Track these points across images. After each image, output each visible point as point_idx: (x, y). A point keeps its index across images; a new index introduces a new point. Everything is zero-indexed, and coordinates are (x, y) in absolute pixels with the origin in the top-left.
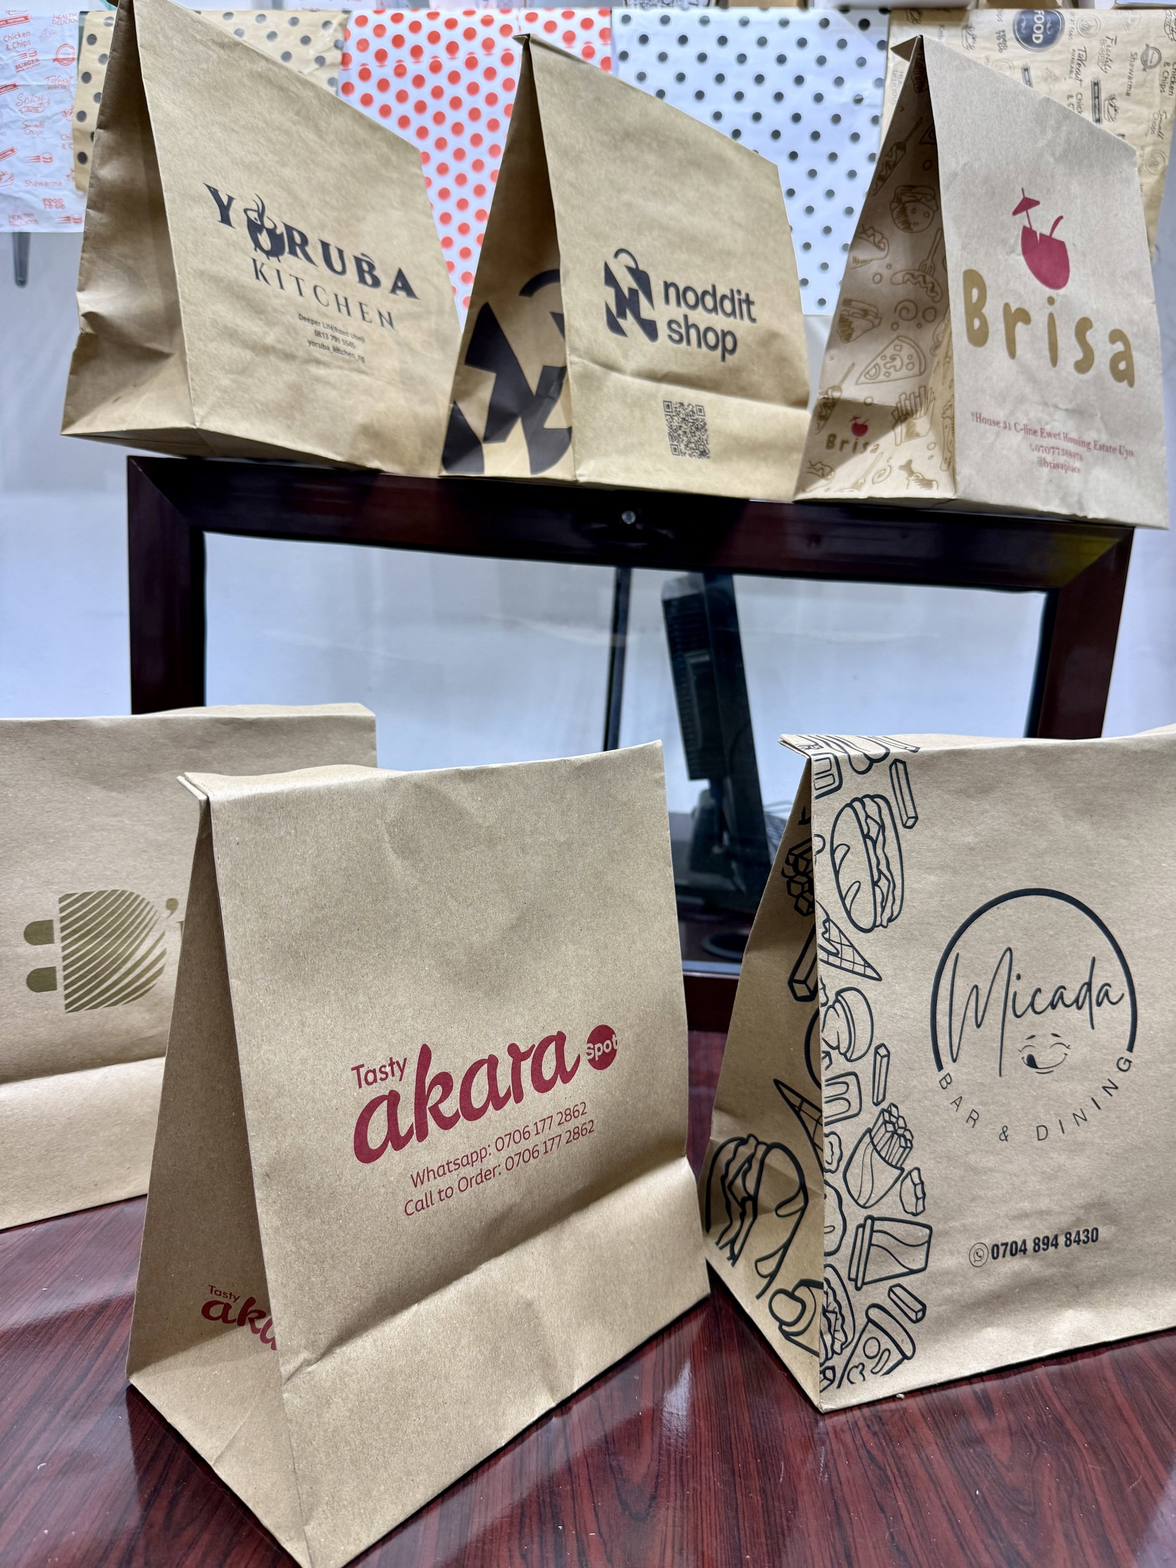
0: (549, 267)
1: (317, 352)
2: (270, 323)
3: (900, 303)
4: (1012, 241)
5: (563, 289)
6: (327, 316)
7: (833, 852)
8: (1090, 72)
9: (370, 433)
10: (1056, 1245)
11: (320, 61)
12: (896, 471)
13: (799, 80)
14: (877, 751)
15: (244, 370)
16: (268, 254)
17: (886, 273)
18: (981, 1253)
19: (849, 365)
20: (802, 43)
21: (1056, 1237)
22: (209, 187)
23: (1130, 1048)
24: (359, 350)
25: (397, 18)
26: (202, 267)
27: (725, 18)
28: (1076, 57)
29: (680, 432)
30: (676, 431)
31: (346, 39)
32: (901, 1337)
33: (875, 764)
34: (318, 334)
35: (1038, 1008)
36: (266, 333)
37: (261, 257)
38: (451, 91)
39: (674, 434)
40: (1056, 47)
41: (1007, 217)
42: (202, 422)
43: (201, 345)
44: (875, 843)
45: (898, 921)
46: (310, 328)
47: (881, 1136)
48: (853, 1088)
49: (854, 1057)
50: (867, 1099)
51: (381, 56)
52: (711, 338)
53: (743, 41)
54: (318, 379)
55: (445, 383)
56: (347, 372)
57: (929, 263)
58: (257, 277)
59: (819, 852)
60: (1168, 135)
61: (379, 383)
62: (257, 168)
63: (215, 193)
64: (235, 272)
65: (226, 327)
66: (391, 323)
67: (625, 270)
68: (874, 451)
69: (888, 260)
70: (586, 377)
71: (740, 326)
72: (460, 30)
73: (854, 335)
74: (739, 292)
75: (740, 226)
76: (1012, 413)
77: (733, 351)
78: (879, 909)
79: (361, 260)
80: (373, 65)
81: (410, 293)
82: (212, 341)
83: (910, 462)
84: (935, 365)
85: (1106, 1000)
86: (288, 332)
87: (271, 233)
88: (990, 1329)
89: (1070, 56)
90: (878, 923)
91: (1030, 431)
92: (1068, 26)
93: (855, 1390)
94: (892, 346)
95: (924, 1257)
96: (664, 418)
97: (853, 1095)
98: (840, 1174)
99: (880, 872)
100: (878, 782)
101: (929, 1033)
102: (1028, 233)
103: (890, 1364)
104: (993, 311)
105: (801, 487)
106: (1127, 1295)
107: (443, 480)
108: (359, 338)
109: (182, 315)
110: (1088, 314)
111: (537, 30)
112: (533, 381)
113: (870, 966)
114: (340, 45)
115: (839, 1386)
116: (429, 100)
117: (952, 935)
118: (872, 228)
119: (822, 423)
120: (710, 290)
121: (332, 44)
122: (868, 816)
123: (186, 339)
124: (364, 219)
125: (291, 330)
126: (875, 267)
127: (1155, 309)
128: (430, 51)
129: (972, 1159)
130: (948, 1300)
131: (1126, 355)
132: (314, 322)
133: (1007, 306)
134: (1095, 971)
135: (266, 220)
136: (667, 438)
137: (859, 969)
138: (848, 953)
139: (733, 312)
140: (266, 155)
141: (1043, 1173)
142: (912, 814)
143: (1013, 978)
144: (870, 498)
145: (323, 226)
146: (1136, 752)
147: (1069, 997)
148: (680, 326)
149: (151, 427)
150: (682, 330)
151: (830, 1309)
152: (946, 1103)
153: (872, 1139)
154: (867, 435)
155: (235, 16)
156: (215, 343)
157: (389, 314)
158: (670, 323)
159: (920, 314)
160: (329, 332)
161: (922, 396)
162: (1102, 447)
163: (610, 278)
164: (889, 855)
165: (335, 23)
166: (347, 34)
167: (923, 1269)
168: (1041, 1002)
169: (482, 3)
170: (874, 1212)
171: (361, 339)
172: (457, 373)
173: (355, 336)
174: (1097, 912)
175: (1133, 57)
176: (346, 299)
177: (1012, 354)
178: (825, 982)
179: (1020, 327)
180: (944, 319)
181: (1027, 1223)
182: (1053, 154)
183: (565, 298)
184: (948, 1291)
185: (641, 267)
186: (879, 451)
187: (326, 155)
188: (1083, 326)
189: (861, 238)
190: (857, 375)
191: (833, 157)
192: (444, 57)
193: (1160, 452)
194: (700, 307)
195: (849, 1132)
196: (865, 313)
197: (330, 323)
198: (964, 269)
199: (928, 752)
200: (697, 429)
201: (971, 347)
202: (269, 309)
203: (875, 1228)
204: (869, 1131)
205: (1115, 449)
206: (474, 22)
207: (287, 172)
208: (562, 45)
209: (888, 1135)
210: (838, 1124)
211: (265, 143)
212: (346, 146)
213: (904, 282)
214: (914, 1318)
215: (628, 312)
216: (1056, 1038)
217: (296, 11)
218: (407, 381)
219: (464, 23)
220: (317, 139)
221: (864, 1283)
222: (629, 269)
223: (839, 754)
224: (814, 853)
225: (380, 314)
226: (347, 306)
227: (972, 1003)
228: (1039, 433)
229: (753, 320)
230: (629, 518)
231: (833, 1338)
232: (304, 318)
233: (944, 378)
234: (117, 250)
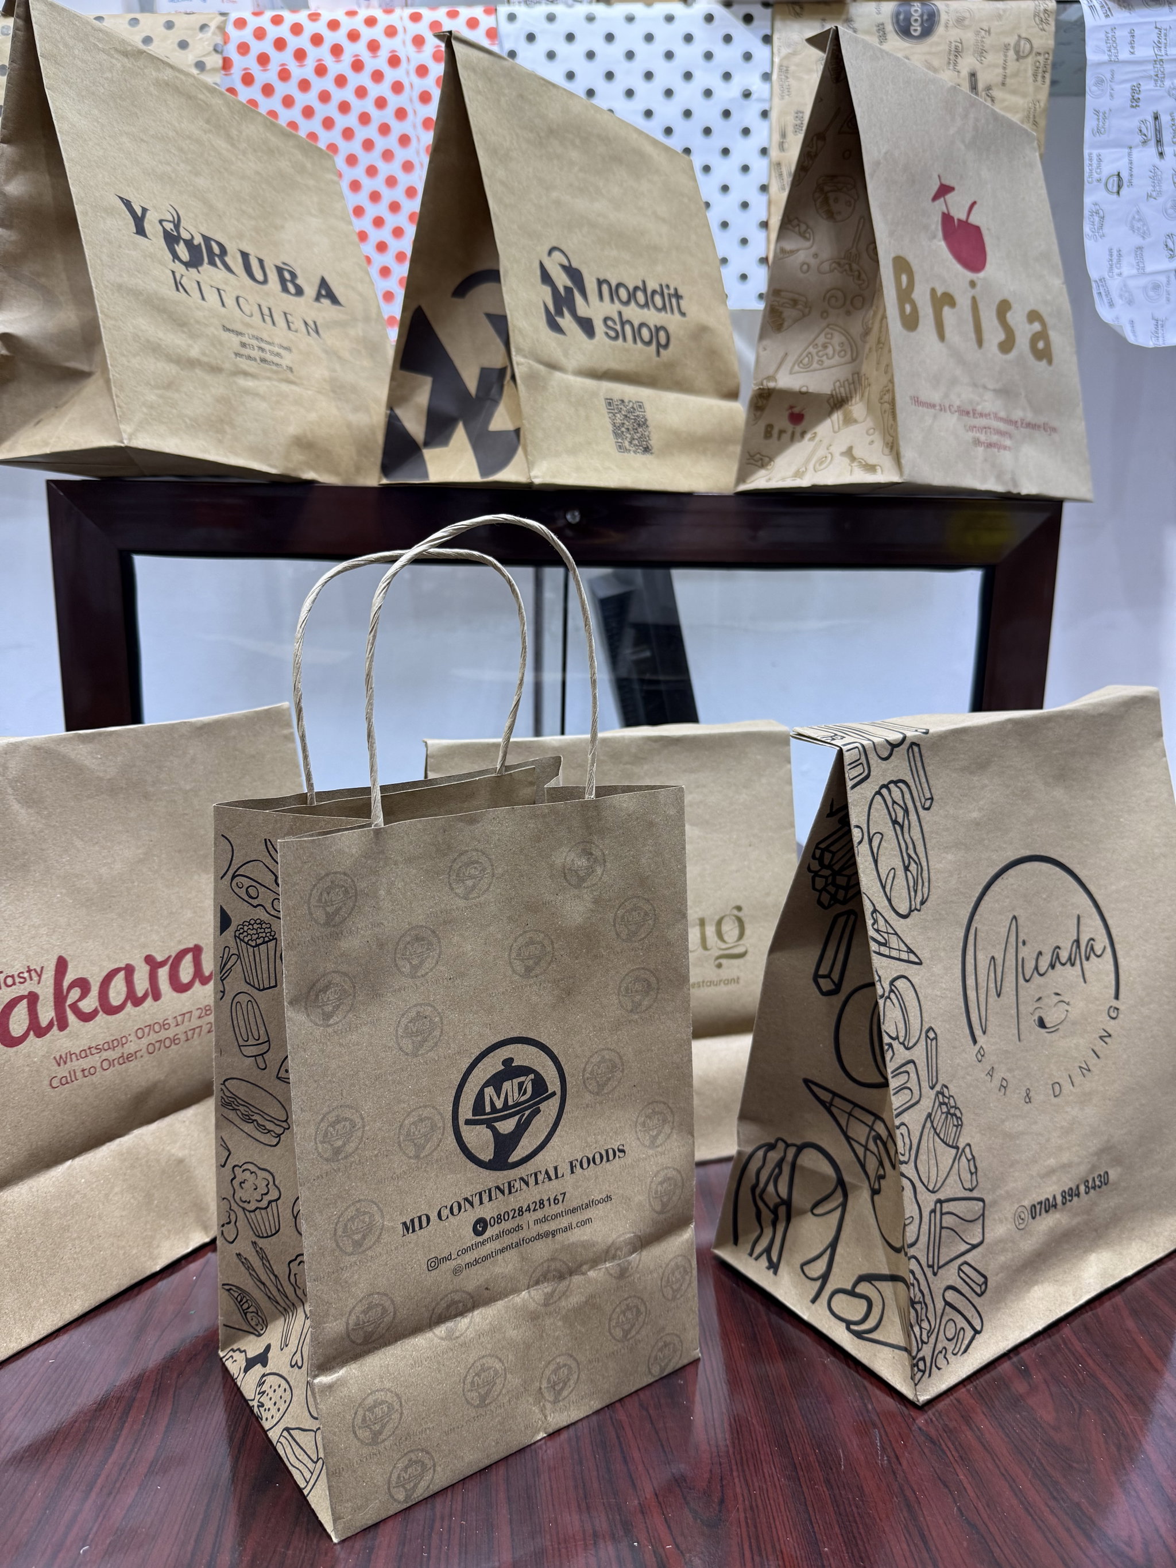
0: (486, 265)
1: (244, 364)
2: (193, 336)
3: (828, 291)
4: (933, 227)
5: (504, 289)
6: (252, 327)
7: (870, 841)
8: (967, 63)
9: (304, 444)
10: (1078, 1195)
11: (200, 65)
12: (838, 458)
13: (688, 76)
14: (895, 737)
15: (169, 386)
16: (187, 265)
17: (813, 262)
18: (1023, 1216)
19: (781, 354)
20: (688, 38)
21: (1078, 1187)
22: (121, 198)
23: (1117, 997)
24: (287, 360)
25: (277, 20)
26: (119, 280)
27: (611, 15)
28: (953, 49)
29: (623, 429)
30: (619, 428)
31: (225, 43)
32: (970, 1313)
33: (896, 749)
34: (243, 345)
35: (1042, 971)
36: (190, 346)
37: (180, 268)
38: (338, 95)
39: (618, 432)
40: (934, 38)
41: (926, 202)
42: (130, 439)
43: (124, 360)
44: (902, 827)
45: (928, 904)
46: (235, 340)
47: (939, 1118)
48: (913, 1075)
49: (911, 1045)
50: (925, 1085)
51: (263, 60)
52: (645, 333)
53: (630, 37)
54: (246, 391)
55: (382, 392)
56: (276, 383)
57: (854, 251)
58: (178, 289)
59: (860, 843)
60: (1042, 123)
61: (310, 392)
62: (170, 178)
63: (128, 204)
64: (154, 285)
65: (148, 341)
66: (317, 332)
67: (559, 268)
68: (812, 439)
69: (814, 250)
70: (532, 377)
71: (671, 320)
72: (343, 32)
73: (786, 324)
74: (668, 286)
75: (664, 220)
76: (946, 395)
77: (666, 346)
78: (912, 894)
79: (282, 269)
80: (255, 69)
81: (334, 300)
82: (134, 356)
83: (850, 449)
84: (867, 350)
85: (1092, 955)
86: (213, 345)
87: (189, 244)
88: (1036, 1288)
89: (947, 48)
90: (913, 907)
91: (964, 412)
92: (944, 17)
93: (942, 1375)
94: (822, 335)
95: (980, 1230)
96: (607, 415)
97: (913, 1084)
98: (912, 1164)
99: (910, 857)
100: (898, 767)
101: (963, 1009)
102: (947, 219)
103: (966, 1342)
104: (921, 296)
105: (741, 478)
106: (1133, 1229)
107: (384, 488)
108: (286, 348)
109: (102, 330)
110: (1005, 295)
111: (457, 26)
112: (472, 384)
113: (912, 952)
114: (219, 49)
115: (930, 1375)
116: (317, 105)
117: (970, 910)
118: (797, 218)
119: (758, 413)
120: (641, 285)
121: (211, 48)
122: (894, 802)
123: (107, 354)
124: (283, 227)
125: (216, 342)
126: (802, 256)
127: (1065, 290)
128: (314, 54)
129: (1008, 1126)
130: (1003, 1267)
131: (1042, 335)
132: (239, 333)
133: (933, 291)
134: (1082, 928)
135: (182, 230)
136: (612, 436)
137: (904, 956)
138: (894, 941)
139: (664, 307)
140: (178, 164)
141: (1062, 1127)
142: (928, 796)
143: (1020, 944)
144: (814, 486)
145: (241, 236)
146: (1093, 716)
147: (1064, 956)
148: (615, 323)
149: (76, 448)
150: (618, 328)
151: (917, 1300)
152: (983, 1075)
153: (932, 1122)
154: (804, 423)
155: (106, 20)
156: (138, 358)
157: (315, 323)
158: (606, 320)
159: (848, 302)
160: (254, 342)
161: (856, 382)
162: (1030, 425)
163: (546, 278)
164: (914, 838)
165: (213, 25)
166: (226, 39)
167: (982, 1242)
168: (1044, 965)
169: (364, 3)
170: (942, 1196)
171: (288, 349)
172: (393, 378)
173: (281, 346)
174: (1076, 871)
175: (1007, 47)
176: (270, 309)
177: (942, 336)
178: (880, 973)
179: (946, 310)
180: (872, 306)
181: (1054, 1178)
182: (963, 142)
183: (507, 298)
184: (1002, 1259)
185: (574, 265)
186: (817, 439)
187: (240, 164)
188: (1003, 308)
189: (788, 229)
190: (791, 365)
191: (726, 152)
192: (329, 60)
193: (1079, 427)
194: (633, 303)
195: (914, 1119)
196: (795, 302)
197: (255, 333)
198: (893, 255)
199: (937, 733)
200: (639, 425)
201: (905, 332)
202: (192, 321)
203: (944, 1211)
204: (929, 1115)
205: (1039, 427)
206: (358, 23)
207: (201, 182)
208: (485, 43)
209: (944, 1116)
210: (905, 1114)
211: (176, 153)
212: (259, 154)
213: (831, 271)
214: (979, 1292)
215: (565, 310)
216: (1058, 998)
217: (169, 14)
218: (338, 390)
219: (347, 24)
220: (229, 147)
221: (939, 1268)
222: (563, 267)
223: (865, 742)
224: (855, 844)
225: (306, 323)
226: (271, 316)
227: (992, 975)
228: (971, 414)
229: (683, 314)
230: (574, 517)
231: (921, 1328)
232: (229, 330)
233: (878, 363)
234: (27, 269)
